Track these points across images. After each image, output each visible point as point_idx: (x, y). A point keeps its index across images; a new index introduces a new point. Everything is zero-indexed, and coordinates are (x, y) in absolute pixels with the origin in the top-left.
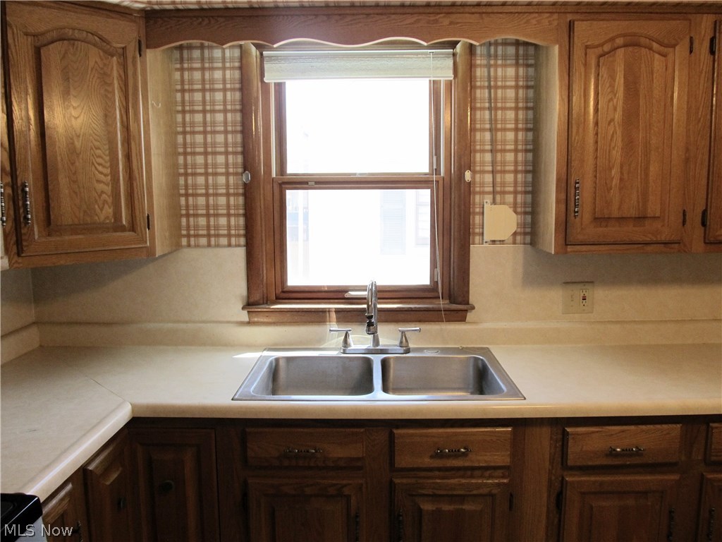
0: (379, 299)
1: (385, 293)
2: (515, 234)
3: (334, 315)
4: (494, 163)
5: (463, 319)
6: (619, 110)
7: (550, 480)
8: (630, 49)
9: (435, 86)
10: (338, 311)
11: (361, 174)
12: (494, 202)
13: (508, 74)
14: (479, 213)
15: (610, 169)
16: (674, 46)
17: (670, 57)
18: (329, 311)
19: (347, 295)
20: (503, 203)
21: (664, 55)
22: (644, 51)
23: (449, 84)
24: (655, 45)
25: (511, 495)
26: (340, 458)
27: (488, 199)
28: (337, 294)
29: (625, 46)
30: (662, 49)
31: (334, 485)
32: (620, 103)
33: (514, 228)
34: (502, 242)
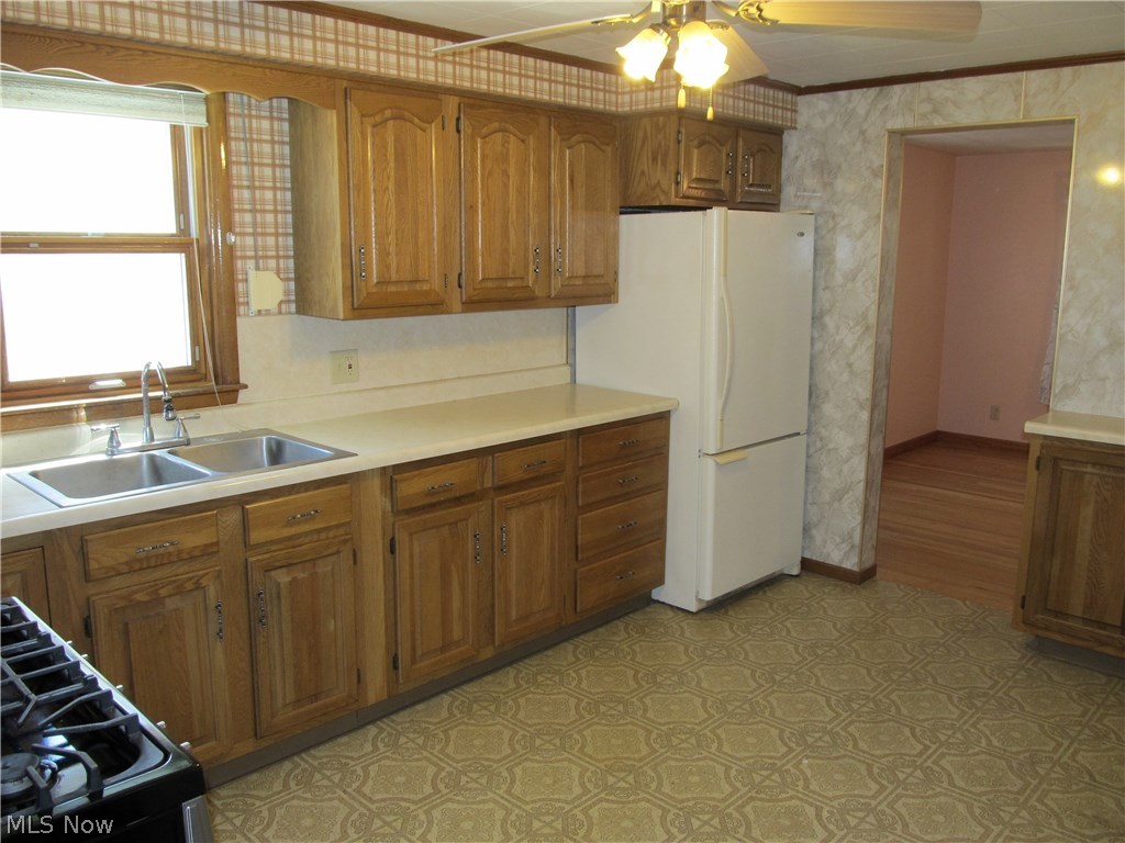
0: (150, 386)
1: (132, 381)
2: (281, 303)
3: (83, 413)
4: (255, 224)
5: (234, 401)
6: (392, 179)
7: (383, 528)
8: (398, 121)
9: (177, 133)
10: (88, 407)
11: (93, 234)
12: (257, 268)
13: (263, 126)
14: (242, 280)
15: (388, 236)
16: (430, 123)
17: (428, 131)
18: (77, 408)
19: (92, 387)
20: (266, 269)
21: (424, 130)
22: (408, 124)
23: (199, 132)
24: (416, 120)
25: (354, 551)
26: (195, 547)
27: (251, 264)
28: (80, 386)
29: (394, 118)
30: (422, 124)
31: (191, 579)
32: (392, 173)
33: (281, 297)
34: (268, 313)
